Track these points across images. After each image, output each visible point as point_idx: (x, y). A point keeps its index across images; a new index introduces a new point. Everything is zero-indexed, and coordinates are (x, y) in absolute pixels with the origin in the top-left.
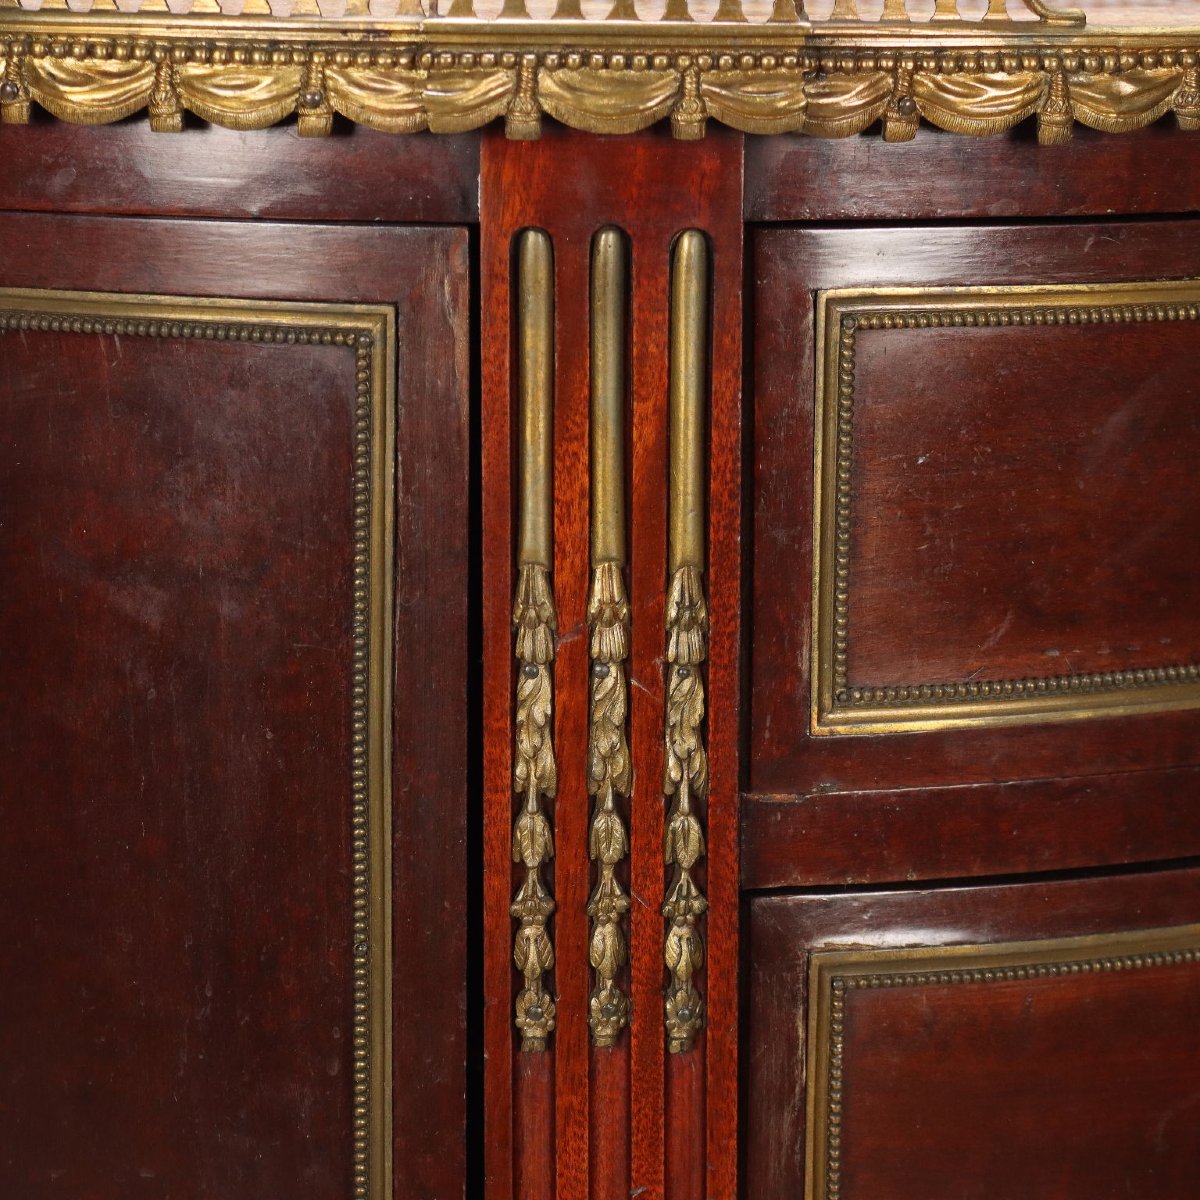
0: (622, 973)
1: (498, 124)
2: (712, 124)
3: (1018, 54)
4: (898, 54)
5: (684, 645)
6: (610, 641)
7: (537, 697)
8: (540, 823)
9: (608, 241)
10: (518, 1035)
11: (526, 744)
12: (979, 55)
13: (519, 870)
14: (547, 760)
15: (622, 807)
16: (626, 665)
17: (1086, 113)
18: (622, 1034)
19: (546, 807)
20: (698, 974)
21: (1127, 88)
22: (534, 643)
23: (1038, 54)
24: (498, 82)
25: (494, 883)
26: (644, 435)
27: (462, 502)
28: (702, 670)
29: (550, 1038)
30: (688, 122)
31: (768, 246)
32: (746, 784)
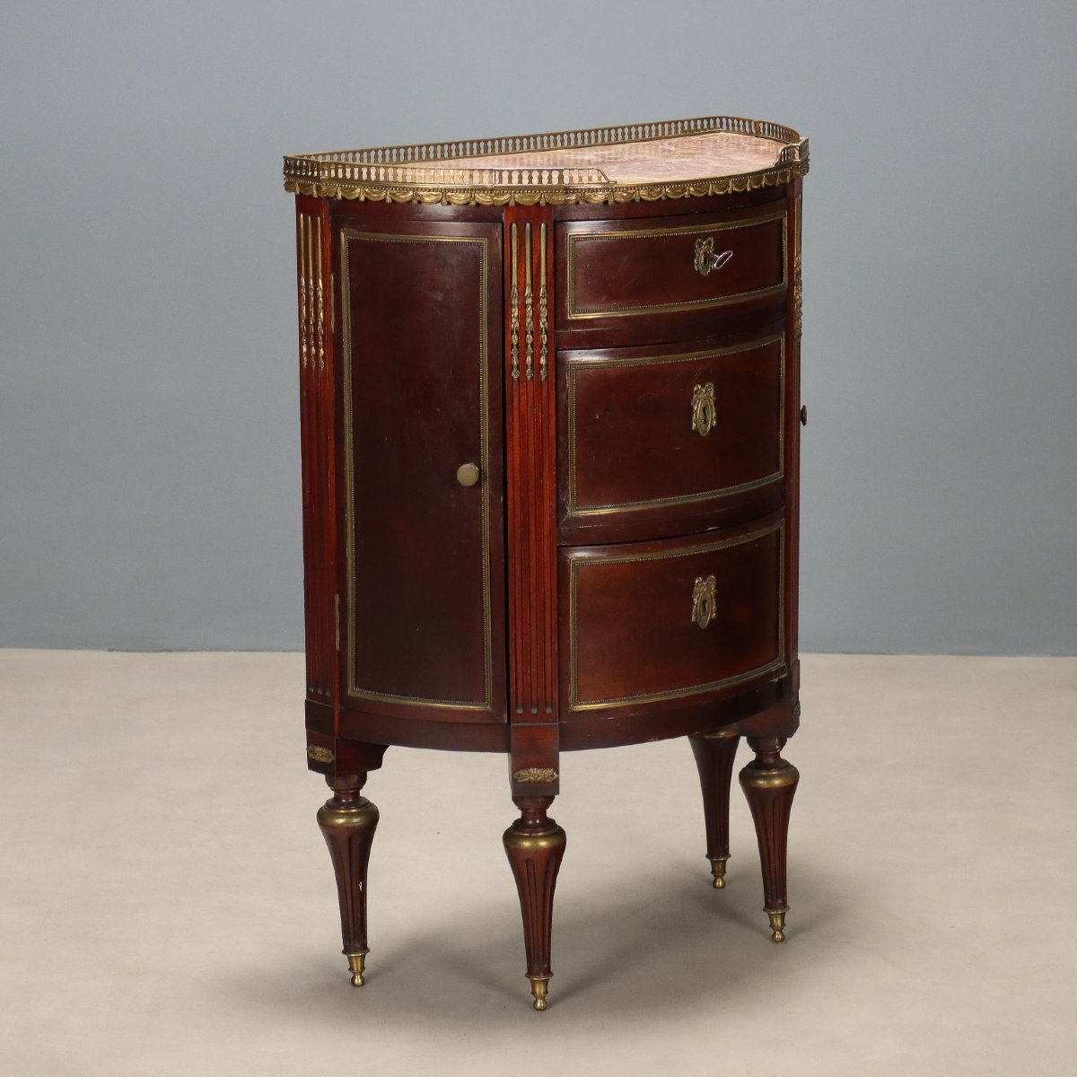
0: (532, 365)
1: (507, 204)
2: (547, 203)
3: (604, 189)
4: (581, 189)
5: (543, 301)
6: (529, 301)
7: (515, 312)
8: (516, 336)
9: (528, 224)
10: (513, 378)
11: (514, 320)
12: (597, 189)
13: (512, 345)
14: (517, 325)
15: (532, 333)
16: (532, 305)
17: (618, 199)
18: (532, 378)
19: (517, 333)
20: (547, 365)
21: (625, 194)
22: (515, 301)
23: (608, 189)
24: (507, 196)
25: (507, 349)
26: (535, 261)
27: (501, 274)
28: (547, 306)
29: (518, 378)
30: (542, 203)
31: (558, 226)
32: (555, 328)
